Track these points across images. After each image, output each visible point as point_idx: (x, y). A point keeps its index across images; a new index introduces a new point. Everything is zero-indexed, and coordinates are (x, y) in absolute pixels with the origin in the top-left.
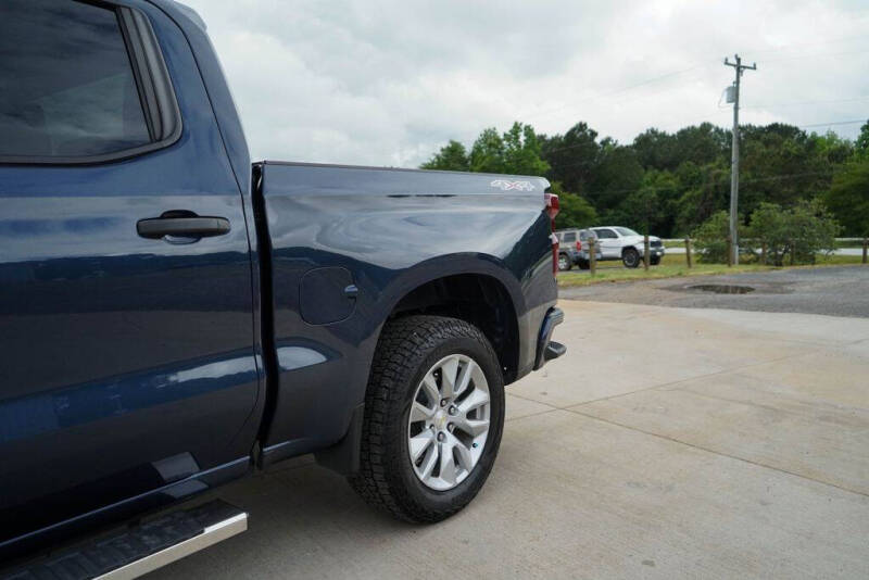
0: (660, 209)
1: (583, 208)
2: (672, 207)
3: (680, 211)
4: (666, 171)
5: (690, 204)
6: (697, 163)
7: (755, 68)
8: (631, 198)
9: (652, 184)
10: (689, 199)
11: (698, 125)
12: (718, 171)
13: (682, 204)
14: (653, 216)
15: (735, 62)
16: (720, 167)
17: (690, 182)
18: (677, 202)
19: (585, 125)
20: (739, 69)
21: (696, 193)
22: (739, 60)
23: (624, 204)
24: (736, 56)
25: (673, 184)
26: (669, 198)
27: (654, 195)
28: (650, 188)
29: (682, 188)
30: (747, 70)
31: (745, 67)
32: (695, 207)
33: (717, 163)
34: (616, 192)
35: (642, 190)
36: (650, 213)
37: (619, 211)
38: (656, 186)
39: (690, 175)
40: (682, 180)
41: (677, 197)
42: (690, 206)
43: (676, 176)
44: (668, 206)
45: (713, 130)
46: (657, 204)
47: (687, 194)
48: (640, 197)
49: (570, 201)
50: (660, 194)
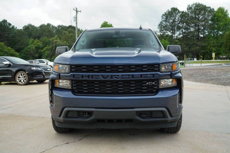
0: (36, 53)
1: (14, 53)
2: (41, 52)
3: (44, 54)
4: (36, 39)
5: (47, 51)
6: (48, 37)
7: (81, 12)
8: (26, 49)
9: (33, 44)
10: (47, 50)
11: (46, 24)
12: (56, 40)
13: (44, 51)
14: (34, 55)
15: (75, 9)
16: (56, 39)
17: (46, 44)
18: (42, 51)
19: (6, 21)
20: (77, 11)
21: (48, 48)
22: (77, 9)
23: (23, 51)
24: (76, 8)
25: (40, 44)
26: (39, 49)
27: (34, 48)
28: (33, 45)
29: (44, 46)
30: (79, 12)
31: (78, 11)
32: (49, 53)
33: (55, 38)
34: (19, 47)
35: (29, 46)
36: (33, 54)
37: (21, 54)
38: (34, 45)
39: (46, 41)
40: (43, 43)
41: (42, 49)
42: (47, 52)
43: (41, 41)
44: (39, 52)
45: (51, 26)
46: (35, 51)
47: (46, 48)
48: (29, 48)
49: (8, 49)
50: (36, 48)
